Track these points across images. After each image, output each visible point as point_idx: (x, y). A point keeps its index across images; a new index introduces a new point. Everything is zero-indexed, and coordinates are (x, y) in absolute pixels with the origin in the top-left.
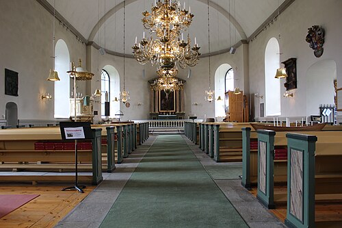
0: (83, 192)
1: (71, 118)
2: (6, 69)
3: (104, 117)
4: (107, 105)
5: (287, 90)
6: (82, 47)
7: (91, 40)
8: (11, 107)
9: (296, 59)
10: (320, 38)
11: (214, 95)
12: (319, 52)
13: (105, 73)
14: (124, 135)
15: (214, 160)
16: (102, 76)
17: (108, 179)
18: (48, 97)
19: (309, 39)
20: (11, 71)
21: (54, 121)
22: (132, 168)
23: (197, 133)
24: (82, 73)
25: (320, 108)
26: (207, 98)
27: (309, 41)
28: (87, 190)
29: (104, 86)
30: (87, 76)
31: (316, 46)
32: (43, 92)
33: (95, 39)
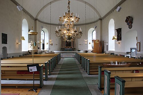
0: (37, 92)
1: (29, 51)
2: (2, 33)
3: (42, 50)
4: (43, 45)
5: (118, 41)
6: (33, 21)
7: (36, 18)
8: (5, 49)
9: (121, 29)
10: (131, 21)
11: (87, 41)
12: (130, 27)
13: (42, 31)
14: (51, 63)
15: (88, 74)
16: (41, 32)
17: (46, 84)
18: (19, 43)
19: (126, 21)
20: (4, 34)
21: (22, 53)
22: (55, 78)
23: (81, 59)
24: (33, 32)
25: (131, 49)
26: (85, 43)
27: (126, 22)
28: (38, 90)
29: (42, 37)
30: (35, 34)
31: (129, 24)
32: (17, 41)
33: (38, 18)
